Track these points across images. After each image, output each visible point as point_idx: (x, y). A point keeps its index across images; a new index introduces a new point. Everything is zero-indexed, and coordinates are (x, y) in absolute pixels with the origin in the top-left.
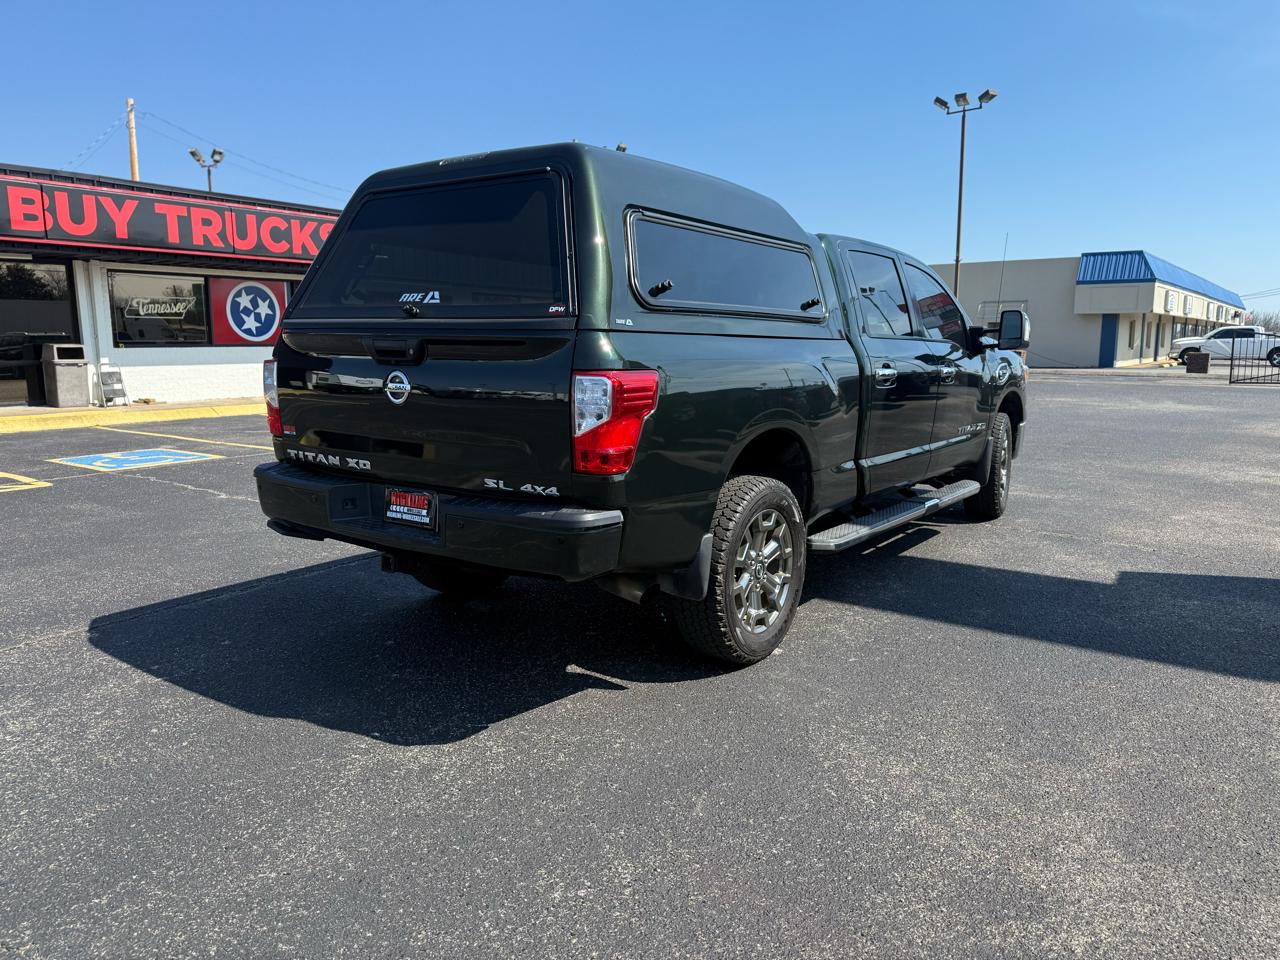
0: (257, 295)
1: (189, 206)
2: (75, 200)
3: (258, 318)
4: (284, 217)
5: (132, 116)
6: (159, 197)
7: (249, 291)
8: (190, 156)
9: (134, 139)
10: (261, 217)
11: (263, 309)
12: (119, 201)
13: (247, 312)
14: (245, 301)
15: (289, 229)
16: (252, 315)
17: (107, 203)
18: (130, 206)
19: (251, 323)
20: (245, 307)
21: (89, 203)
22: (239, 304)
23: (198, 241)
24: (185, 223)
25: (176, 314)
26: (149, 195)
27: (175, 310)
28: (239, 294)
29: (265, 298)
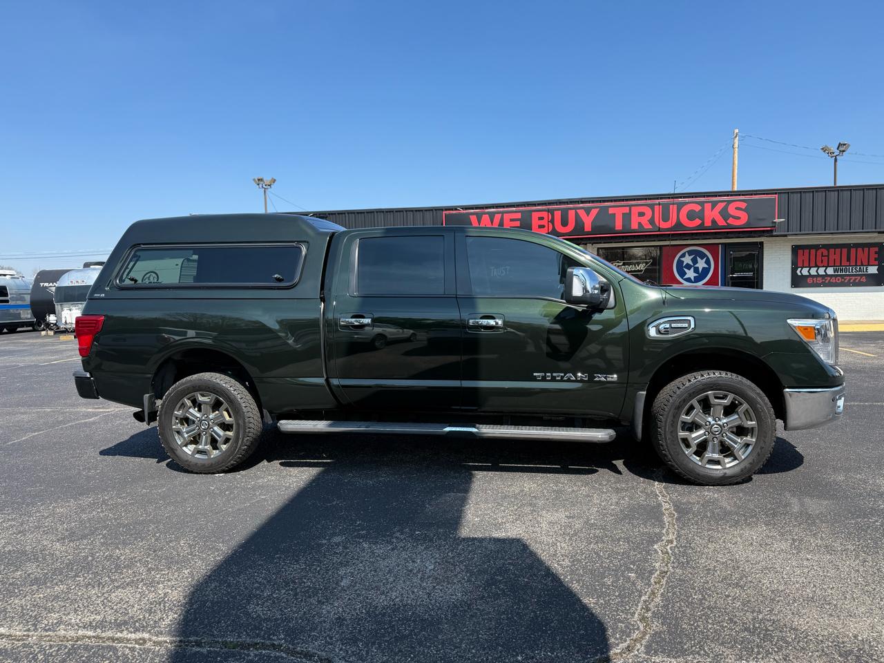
0: (697, 255)
1: (630, 206)
2: (564, 214)
3: (696, 270)
4: (698, 203)
5: (736, 140)
6: (613, 204)
7: (690, 253)
8: (822, 151)
9: (736, 155)
10: (680, 206)
11: (701, 264)
12: (588, 211)
13: (688, 267)
14: (687, 260)
15: (703, 209)
16: (692, 269)
17: (582, 213)
18: (594, 212)
19: (691, 274)
20: (687, 264)
21: (572, 214)
22: (683, 262)
23: (635, 226)
24: (627, 217)
25: (638, 271)
26: (606, 204)
27: (638, 268)
28: (683, 256)
29: (702, 256)
